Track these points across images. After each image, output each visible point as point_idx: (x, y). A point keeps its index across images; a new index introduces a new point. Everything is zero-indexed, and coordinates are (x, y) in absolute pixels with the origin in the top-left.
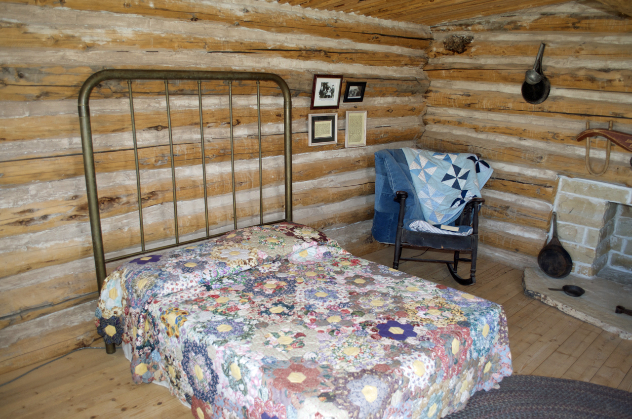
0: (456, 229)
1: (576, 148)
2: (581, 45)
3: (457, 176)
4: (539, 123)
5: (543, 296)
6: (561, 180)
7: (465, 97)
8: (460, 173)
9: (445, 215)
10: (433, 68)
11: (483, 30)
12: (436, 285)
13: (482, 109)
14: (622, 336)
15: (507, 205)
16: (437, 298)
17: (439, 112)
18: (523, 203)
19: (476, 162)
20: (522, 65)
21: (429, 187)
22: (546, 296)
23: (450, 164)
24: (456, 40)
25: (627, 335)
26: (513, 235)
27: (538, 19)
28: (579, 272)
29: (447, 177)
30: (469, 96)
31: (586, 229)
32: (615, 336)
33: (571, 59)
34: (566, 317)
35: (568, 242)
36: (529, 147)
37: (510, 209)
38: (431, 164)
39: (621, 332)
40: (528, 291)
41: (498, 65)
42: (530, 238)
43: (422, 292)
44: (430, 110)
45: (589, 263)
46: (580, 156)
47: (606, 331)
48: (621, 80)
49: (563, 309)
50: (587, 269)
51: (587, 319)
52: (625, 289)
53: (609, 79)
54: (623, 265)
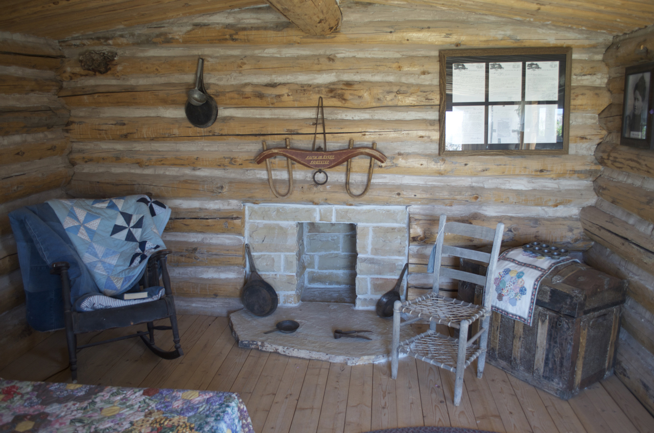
0: (144, 295)
1: (256, 171)
2: (242, 59)
3: (129, 225)
4: (212, 149)
5: (259, 343)
6: (246, 208)
7: (119, 127)
8: (132, 221)
10: (70, 93)
11: (127, 45)
12: (142, 392)
13: (143, 139)
14: (350, 363)
15: (194, 246)
16: (150, 413)
17: (88, 147)
18: (211, 241)
19: (149, 204)
20: (180, 84)
21: (95, 246)
22: (263, 343)
23: (116, 212)
24: (96, 57)
25: (354, 361)
26: (208, 279)
27: (191, 31)
28: (285, 302)
29: (117, 229)
30: (124, 124)
31: (282, 255)
32: (343, 366)
33: (234, 74)
34: (291, 360)
35: (267, 273)
36: (206, 177)
37: (198, 251)
38: (91, 216)
39: (348, 359)
40: (242, 342)
41: (152, 85)
42: (227, 278)
43: (126, 412)
44: (76, 146)
45: (292, 290)
46: (261, 180)
47: (333, 363)
48: (290, 94)
49: (284, 352)
50: (291, 297)
51: (312, 356)
52: (332, 308)
53: (278, 94)
54: (320, 282)
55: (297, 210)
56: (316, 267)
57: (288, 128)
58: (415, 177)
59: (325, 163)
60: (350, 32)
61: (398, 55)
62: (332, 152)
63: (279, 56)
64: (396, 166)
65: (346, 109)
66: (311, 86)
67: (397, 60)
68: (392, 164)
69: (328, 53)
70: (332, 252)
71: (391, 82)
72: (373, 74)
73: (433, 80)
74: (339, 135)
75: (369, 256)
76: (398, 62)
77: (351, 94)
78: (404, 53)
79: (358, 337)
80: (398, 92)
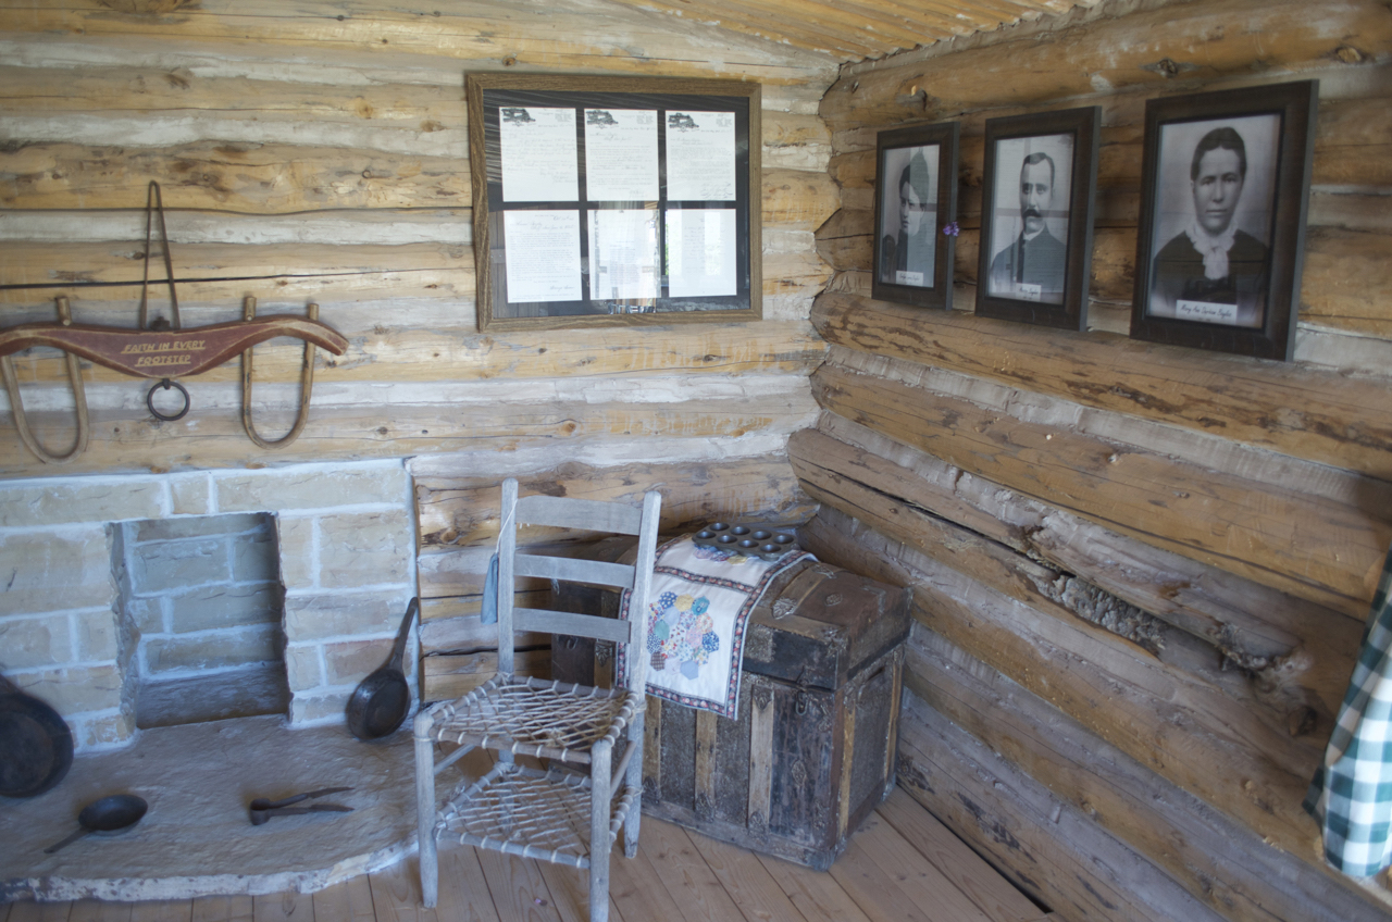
5: (35, 883)
14: (306, 889)
22: (45, 879)
25: (317, 880)
28: (92, 741)
31: (72, 617)
32: (289, 899)
34: (137, 914)
35: (31, 671)
39: (301, 878)
45: (109, 706)
47: (261, 896)
48: (60, 172)
49: (114, 893)
50: (109, 724)
51: (199, 889)
52: (229, 736)
53: (23, 171)
54: (183, 664)
55: (104, 492)
56: (167, 628)
57: (61, 268)
58: (420, 387)
59: (181, 362)
60: (230, 11)
61: (360, 80)
62: (196, 332)
63: (18, 63)
64: (372, 359)
65: (228, 215)
66: (122, 152)
67: (359, 92)
68: (363, 357)
69: (168, 62)
70: (207, 584)
71: (346, 148)
72: (297, 124)
73: (452, 144)
74: (213, 284)
75: (317, 590)
76: (362, 97)
77: (240, 177)
78: (377, 75)
79: (315, 808)
80: (367, 174)
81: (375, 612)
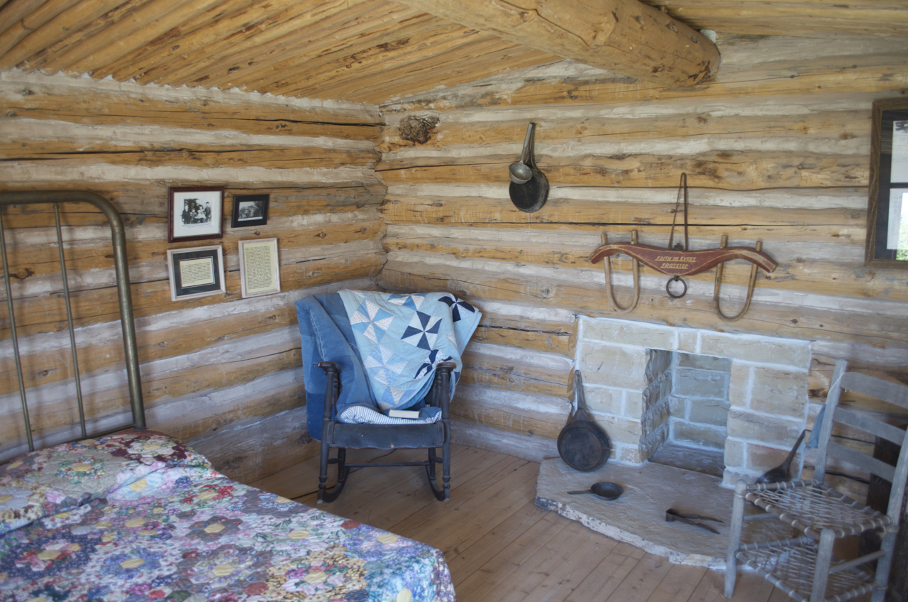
0: (415, 414)
1: (594, 273)
2: (583, 123)
3: (424, 329)
4: (540, 240)
5: (560, 505)
6: (581, 322)
7: (435, 208)
8: (429, 324)
9: (406, 392)
10: (387, 167)
11: (450, 108)
12: (342, 522)
13: (460, 224)
14: (672, 560)
15: (511, 365)
16: (333, 547)
17: (403, 231)
18: (531, 361)
19: (454, 305)
20: (507, 156)
21: (382, 349)
22: (564, 505)
23: (412, 311)
24: (414, 124)
25: (678, 558)
26: (523, 410)
27: (522, 88)
28: (622, 458)
29: (410, 332)
30: (441, 205)
31: (624, 392)
32: (662, 561)
33: (572, 143)
34: (593, 537)
35: (602, 414)
36: (530, 276)
37: (514, 371)
38: (384, 313)
39: (671, 553)
40: (539, 498)
41: (475, 157)
42: (547, 413)
43: (313, 539)
44: (391, 229)
45: (634, 443)
46: (599, 284)
47: (650, 554)
48: (641, 169)
49: (588, 523)
50: (632, 452)
51: (624, 537)
52: (688, 479)
53: (625, 169)
54: (691, 439)
55: (647, 331)
56: (687, 417)
57: (635, 216)
58: (824, 298)
59: (683, 268)
60: (730, 80)
61: (805, 111)
62: (693, 253)
63: (631, 117)
64: (793, 278)
65: (721, 191)
66: (671, 158)
67: (803, 118)
68: (787, 275)
69: (699, 110)
70: (711, 398)
71: (791, 152)
72: (764, 139)
73: (861, 147)
74: (707, 227)
75: (747, 409)
76: (803, 121)
77: (727, 170)
78: (816, 107)
79: (700, 525)
80: (802, 167)
81: (780, 432)
